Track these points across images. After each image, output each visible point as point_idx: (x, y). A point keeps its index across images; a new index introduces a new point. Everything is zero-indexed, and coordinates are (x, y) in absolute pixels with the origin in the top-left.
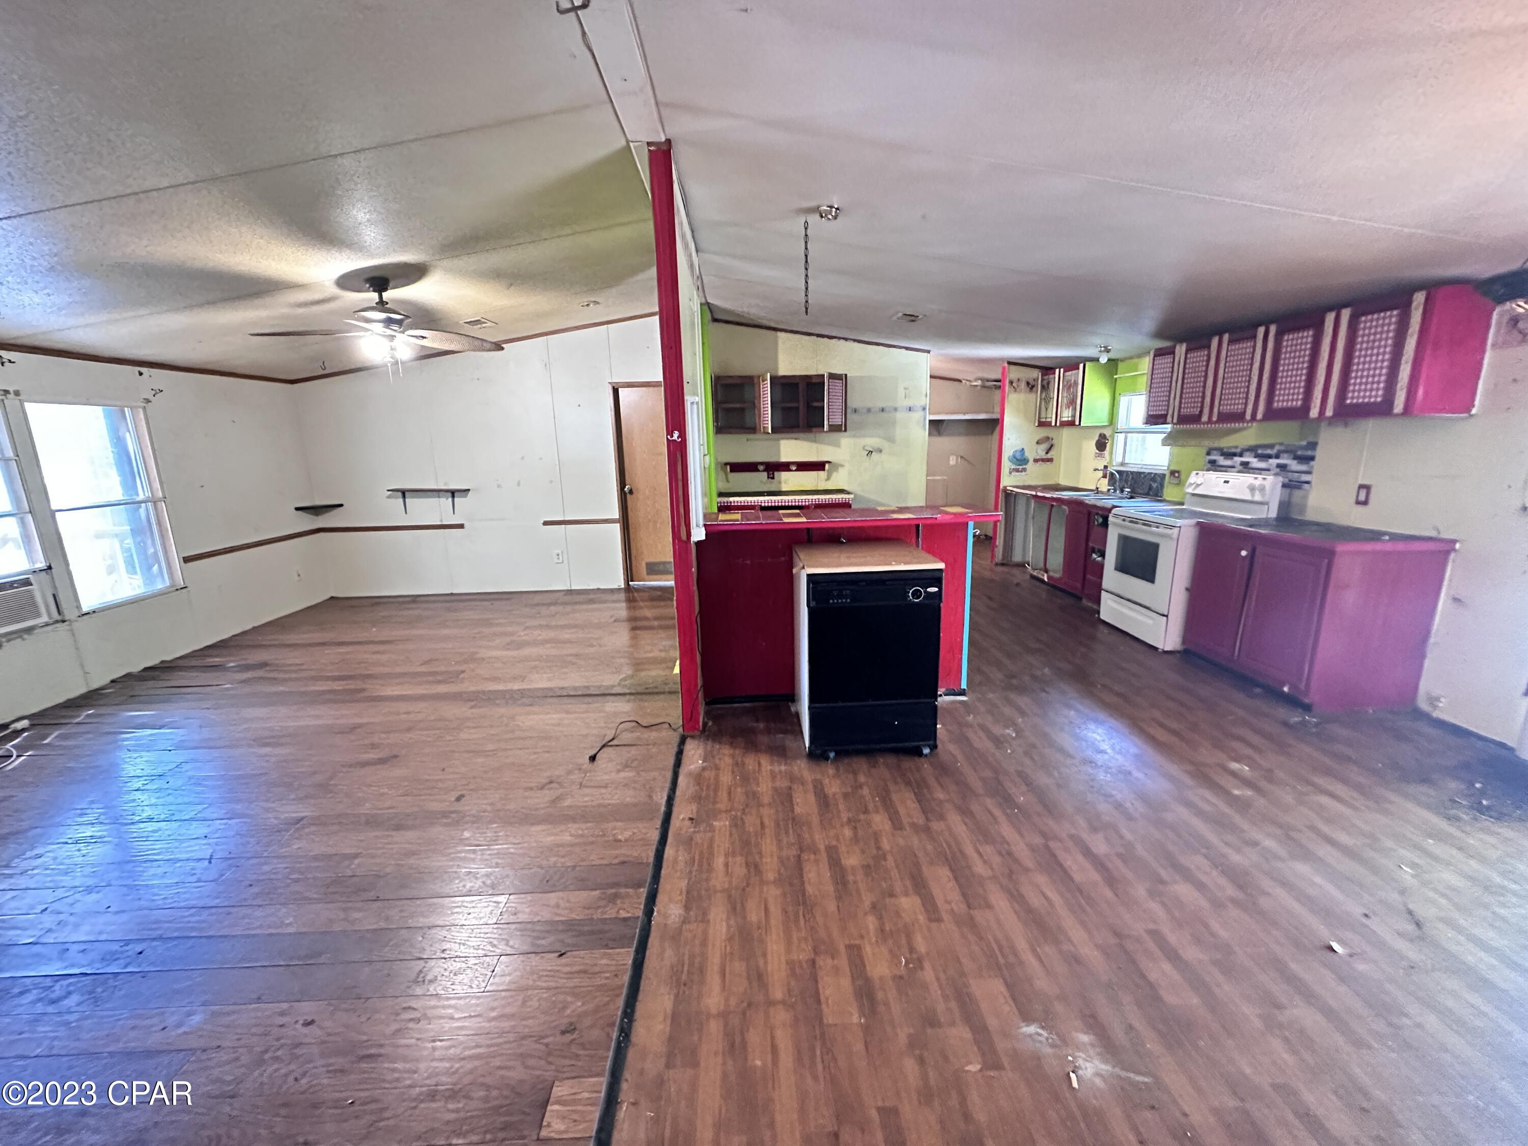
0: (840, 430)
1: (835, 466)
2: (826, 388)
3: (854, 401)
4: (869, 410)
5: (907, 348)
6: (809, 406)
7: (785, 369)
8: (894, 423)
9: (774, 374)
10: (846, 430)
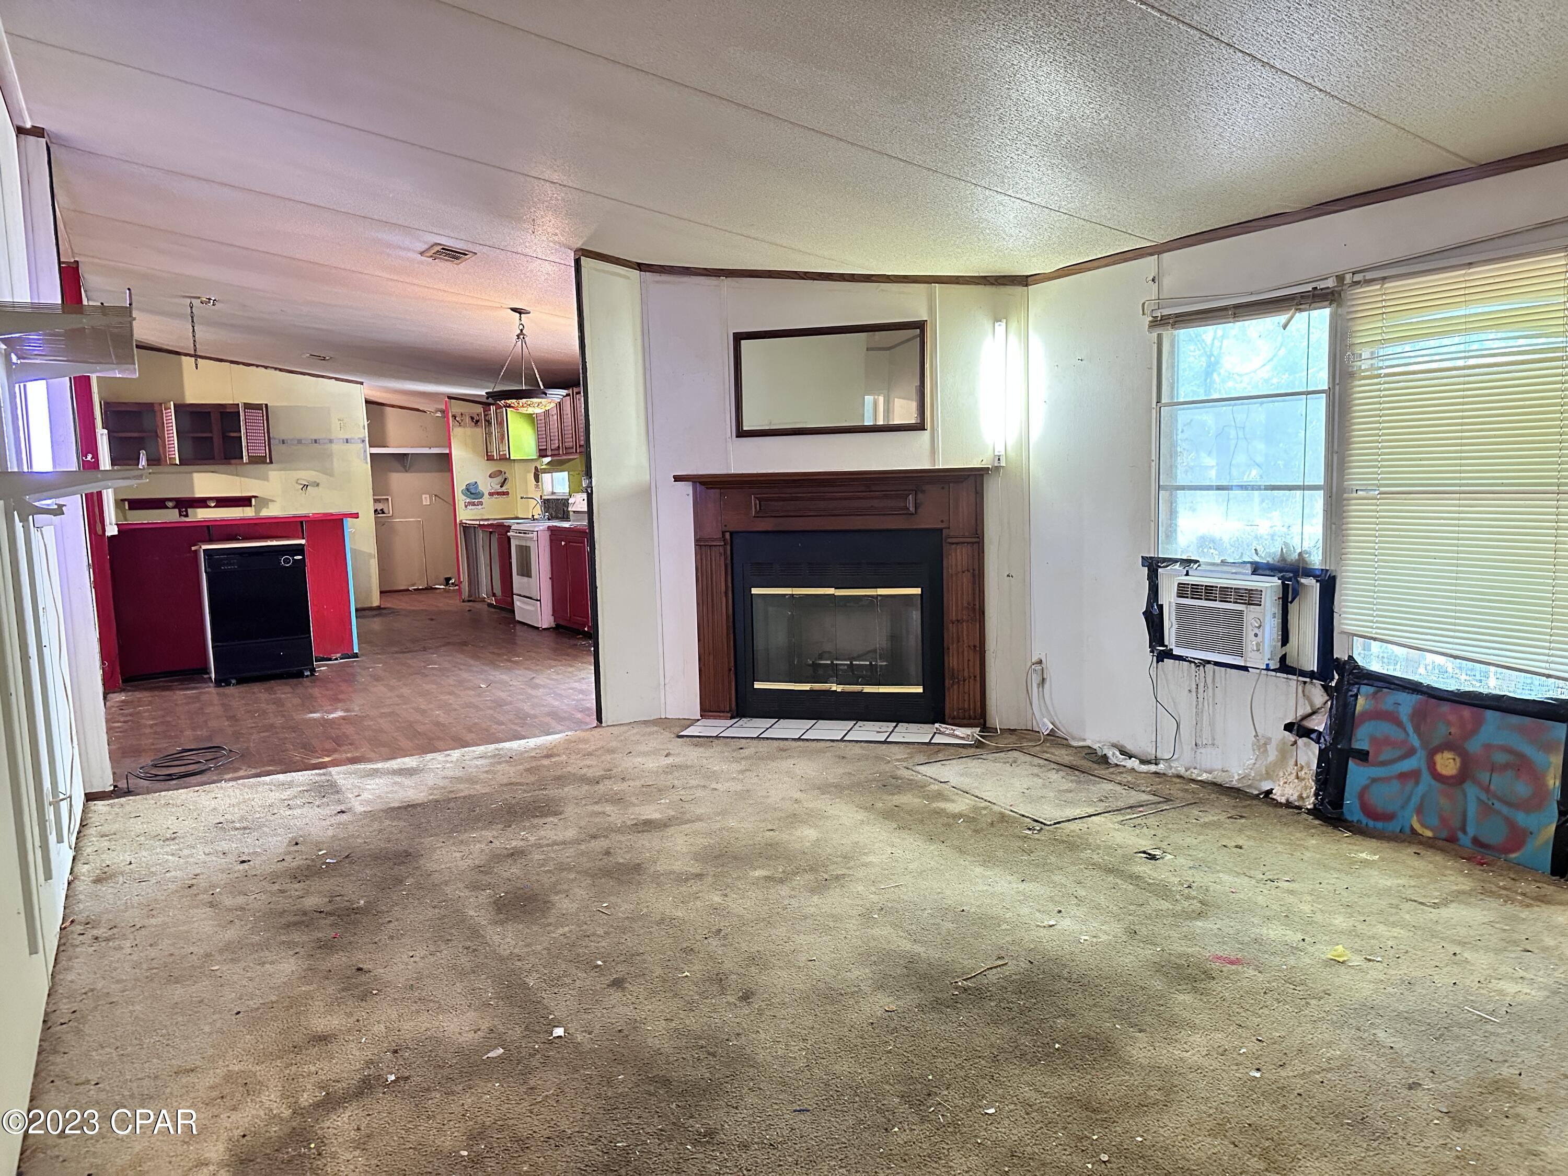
0: (265, 463)
1: (265, 502)
2: (242, 418)
3: (279, 431)
4: (300, 442)
5: (337, 379)
6: (225, 438)
7: (193, 397)
8: (330, 456)
9: (178, 402)
10: (271, 462)
